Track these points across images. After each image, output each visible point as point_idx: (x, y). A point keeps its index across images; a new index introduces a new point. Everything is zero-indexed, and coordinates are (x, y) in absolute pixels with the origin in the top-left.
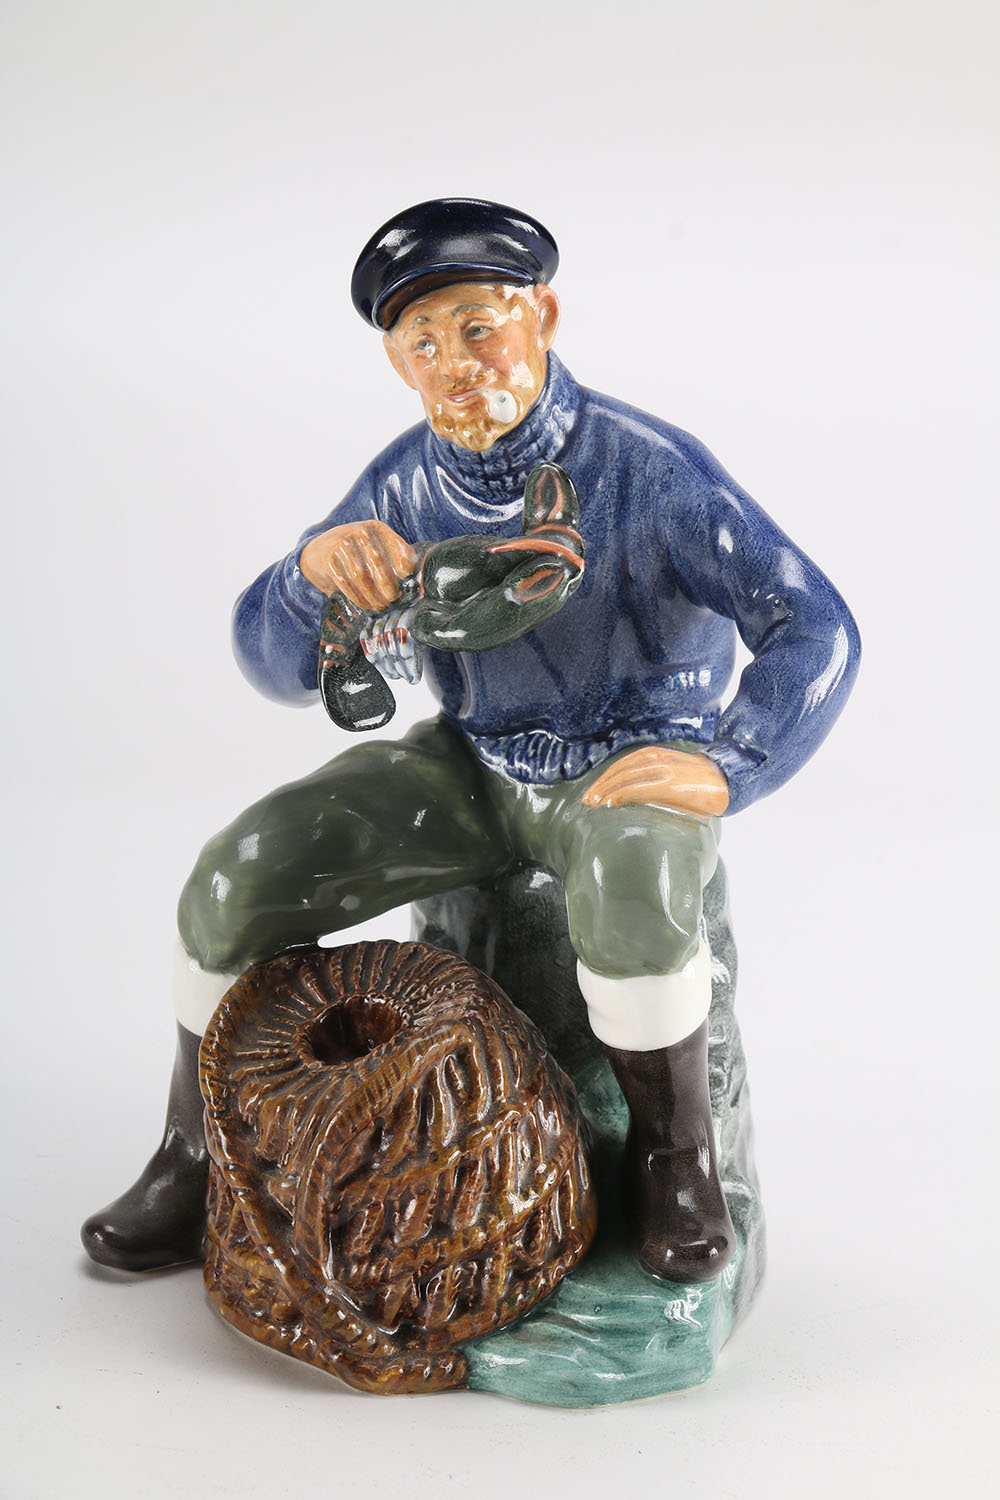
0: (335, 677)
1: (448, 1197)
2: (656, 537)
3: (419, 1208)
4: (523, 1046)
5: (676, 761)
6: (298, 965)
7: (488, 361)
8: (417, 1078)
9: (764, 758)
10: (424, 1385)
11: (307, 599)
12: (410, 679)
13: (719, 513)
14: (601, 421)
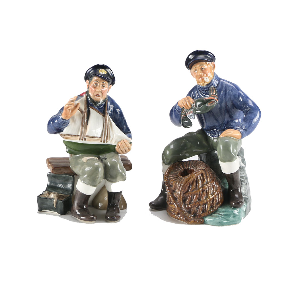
0: (183, 120)
1: (200, 195)
2: (230, 99)
3: (196, 196)
4: (212, 174)
5: (233, 131)
6: (179, 164)
7: (204, 73)
8: (195, 177)
9: (246, 130)
10: (197, 223)
11: (179, 109)
12: (193, 119)
13: (240, 95)
14: (222, 83)
